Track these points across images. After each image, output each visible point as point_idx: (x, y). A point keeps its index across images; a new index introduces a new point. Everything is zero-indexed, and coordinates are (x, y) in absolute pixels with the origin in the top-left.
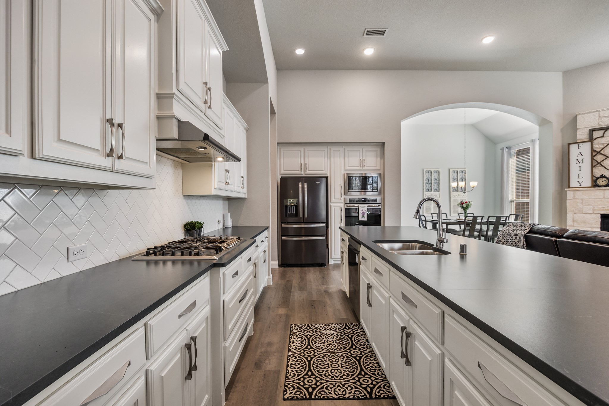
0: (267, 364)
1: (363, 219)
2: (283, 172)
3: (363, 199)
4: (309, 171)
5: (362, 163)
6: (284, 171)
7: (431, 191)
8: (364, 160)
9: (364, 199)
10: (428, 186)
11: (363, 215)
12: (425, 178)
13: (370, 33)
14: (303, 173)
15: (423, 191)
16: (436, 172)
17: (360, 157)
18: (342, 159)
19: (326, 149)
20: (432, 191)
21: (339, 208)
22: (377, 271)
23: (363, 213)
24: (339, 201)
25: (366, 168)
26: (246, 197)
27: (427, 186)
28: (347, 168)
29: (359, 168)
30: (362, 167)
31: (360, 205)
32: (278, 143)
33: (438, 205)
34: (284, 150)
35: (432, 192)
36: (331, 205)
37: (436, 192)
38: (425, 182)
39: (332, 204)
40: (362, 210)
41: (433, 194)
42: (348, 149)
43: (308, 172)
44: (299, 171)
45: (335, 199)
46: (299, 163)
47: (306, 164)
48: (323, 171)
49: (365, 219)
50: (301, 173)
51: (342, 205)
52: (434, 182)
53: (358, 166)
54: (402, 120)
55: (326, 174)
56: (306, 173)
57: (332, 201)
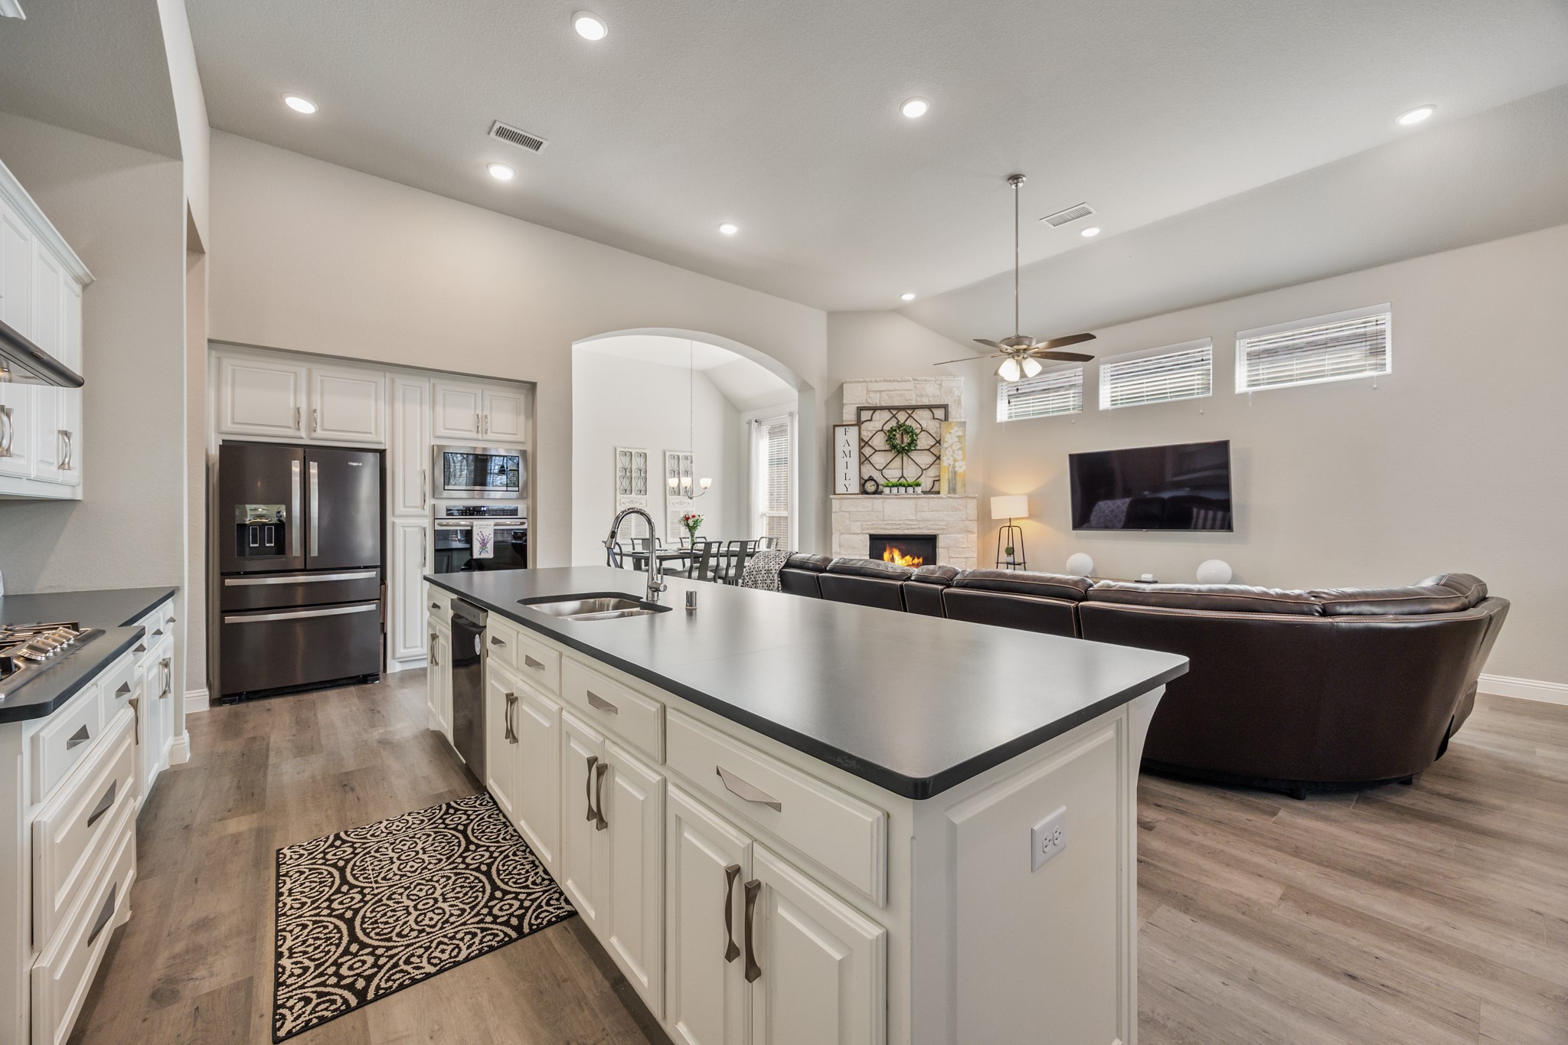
0: (203, 978)
1: (484, 556)
2: (228, 425)
3: (482, 509)
4: (324, 430)
5: (480, 424)
6: (234, 423)
7: (632, 494)
8: (486, 417)
9: (485, 509)
10: (626, 483)
11: (484, 544)
12: (619, 466)
13: (502, 133)
14: (303, 433)
15: (617, 497)
16: (641, 455)
17: (475, 409)
18: (427, 409)
19: (382, 380)
20: (634, 493)
21: (417, 529)
22: (530, 662)
23: (484, 540)
24: (419, 511)
25: (490, 436)
26: (79, 497)
27: (624, 484)
28: (441, 432)
29: (474, 435)
30: (480, 434)
31: (475, 523)
32: (210, 341)
33: (649, 522)
34: (232, 364)
35: (635, 495)
36: (393, 523)
37: (641, 496)
38: (619, 474)
39: (397, 521)
40: (480, 534)
41: (637, 501)
42: (442, 386)
43: (320, 433)
44: (289, 427)
45: (405, 506)
46: (292, 405)
47: (315, 411)
48: (371, 433)
49: (489, 554)
50: (297, 434)
51: (426, 523)
52: (636, 475)
53: (471, 431)
54: (575, 340)
55: (381, 443)
56: (314, 435)
57: (397, 512)
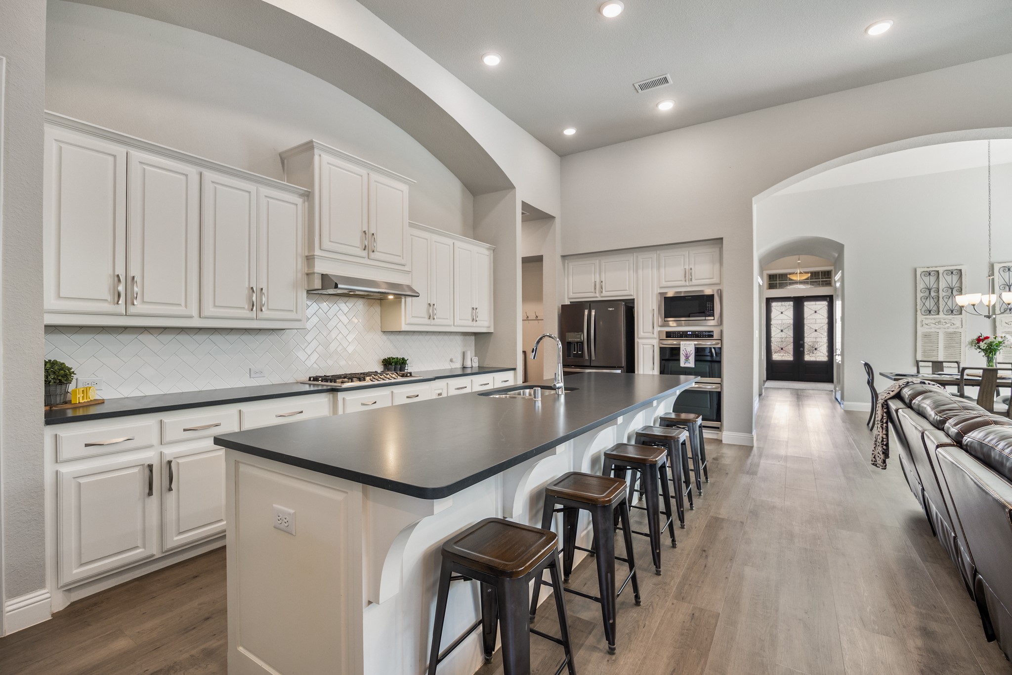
1: (687, 365)
2: (572, 295)
3: (688, 333)
4: (606, 291)
5: (688, 275)
6: (573, 293)
7: (938, 314)
8: (691, 269)
9: (690, 333)
10: (930, 304)
11: (687, 358)
12: (921, 286)
13: (644, 87)
14: (597, 295)
15: (916, 315)
16: (952, 273)
17: (684, 265)
18: (655, 271)
19: (630, 258)
20: (941, 313)
21: (650, 346)
23: (687, 354)
24: (650, 335)
25: (694, 282)
26: (492, 331)
27: (927, 304)
28: (664, 284)
29: (683, 283)
30: (687, 282)
31: (682, 343)
32: (563, 257)
34: (572, 265)
35: (941, 315)
36: (638, 342)
37: (951, 316)
38: (919, 295)
39: (640, 341)
40: (685, 350)
41: (942, 321)
42: (664, 254)
43: (604, 293)
44: (592, 292)
45: (643, 332)
46: (593, 281)
47: (602, 282)
48: (626, 290)
49: (691, 364)
50: (595, 295)
51: (655, 342)
52: (944, 294)
53: (681, 281)
54: (753, 197)
55: (632, 295)
56: (602, 295)
57: (640, 336)
